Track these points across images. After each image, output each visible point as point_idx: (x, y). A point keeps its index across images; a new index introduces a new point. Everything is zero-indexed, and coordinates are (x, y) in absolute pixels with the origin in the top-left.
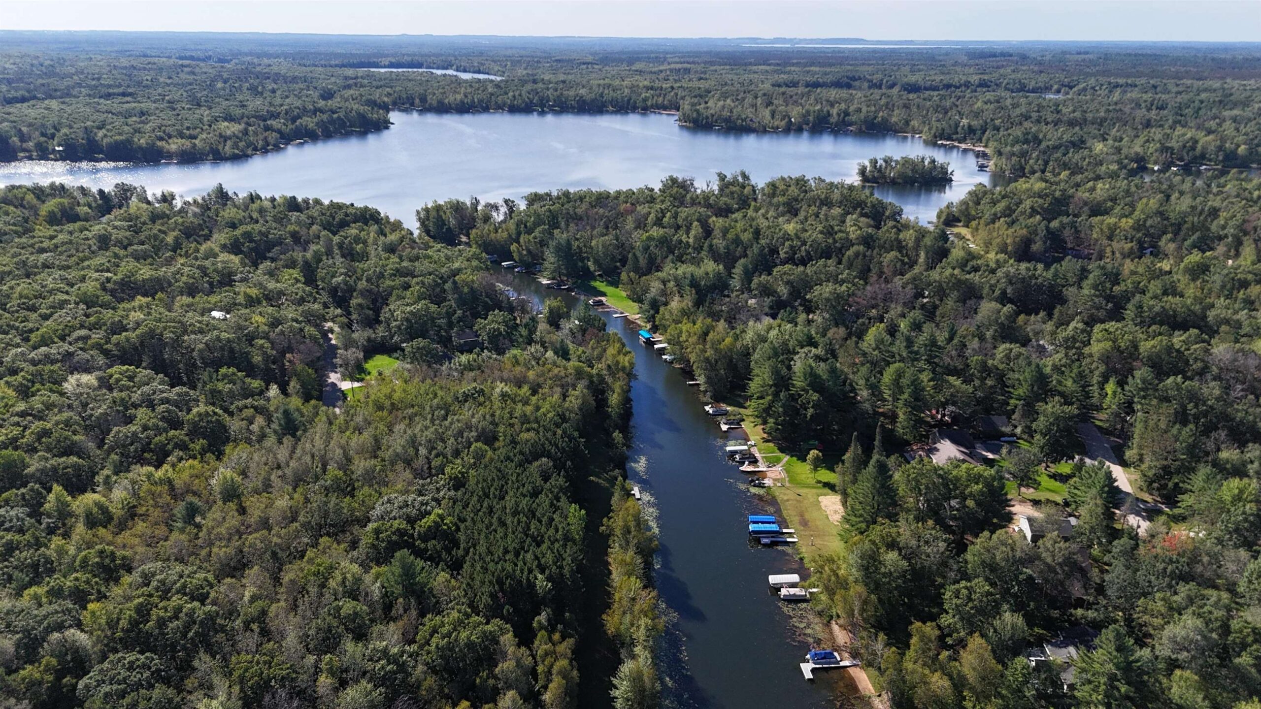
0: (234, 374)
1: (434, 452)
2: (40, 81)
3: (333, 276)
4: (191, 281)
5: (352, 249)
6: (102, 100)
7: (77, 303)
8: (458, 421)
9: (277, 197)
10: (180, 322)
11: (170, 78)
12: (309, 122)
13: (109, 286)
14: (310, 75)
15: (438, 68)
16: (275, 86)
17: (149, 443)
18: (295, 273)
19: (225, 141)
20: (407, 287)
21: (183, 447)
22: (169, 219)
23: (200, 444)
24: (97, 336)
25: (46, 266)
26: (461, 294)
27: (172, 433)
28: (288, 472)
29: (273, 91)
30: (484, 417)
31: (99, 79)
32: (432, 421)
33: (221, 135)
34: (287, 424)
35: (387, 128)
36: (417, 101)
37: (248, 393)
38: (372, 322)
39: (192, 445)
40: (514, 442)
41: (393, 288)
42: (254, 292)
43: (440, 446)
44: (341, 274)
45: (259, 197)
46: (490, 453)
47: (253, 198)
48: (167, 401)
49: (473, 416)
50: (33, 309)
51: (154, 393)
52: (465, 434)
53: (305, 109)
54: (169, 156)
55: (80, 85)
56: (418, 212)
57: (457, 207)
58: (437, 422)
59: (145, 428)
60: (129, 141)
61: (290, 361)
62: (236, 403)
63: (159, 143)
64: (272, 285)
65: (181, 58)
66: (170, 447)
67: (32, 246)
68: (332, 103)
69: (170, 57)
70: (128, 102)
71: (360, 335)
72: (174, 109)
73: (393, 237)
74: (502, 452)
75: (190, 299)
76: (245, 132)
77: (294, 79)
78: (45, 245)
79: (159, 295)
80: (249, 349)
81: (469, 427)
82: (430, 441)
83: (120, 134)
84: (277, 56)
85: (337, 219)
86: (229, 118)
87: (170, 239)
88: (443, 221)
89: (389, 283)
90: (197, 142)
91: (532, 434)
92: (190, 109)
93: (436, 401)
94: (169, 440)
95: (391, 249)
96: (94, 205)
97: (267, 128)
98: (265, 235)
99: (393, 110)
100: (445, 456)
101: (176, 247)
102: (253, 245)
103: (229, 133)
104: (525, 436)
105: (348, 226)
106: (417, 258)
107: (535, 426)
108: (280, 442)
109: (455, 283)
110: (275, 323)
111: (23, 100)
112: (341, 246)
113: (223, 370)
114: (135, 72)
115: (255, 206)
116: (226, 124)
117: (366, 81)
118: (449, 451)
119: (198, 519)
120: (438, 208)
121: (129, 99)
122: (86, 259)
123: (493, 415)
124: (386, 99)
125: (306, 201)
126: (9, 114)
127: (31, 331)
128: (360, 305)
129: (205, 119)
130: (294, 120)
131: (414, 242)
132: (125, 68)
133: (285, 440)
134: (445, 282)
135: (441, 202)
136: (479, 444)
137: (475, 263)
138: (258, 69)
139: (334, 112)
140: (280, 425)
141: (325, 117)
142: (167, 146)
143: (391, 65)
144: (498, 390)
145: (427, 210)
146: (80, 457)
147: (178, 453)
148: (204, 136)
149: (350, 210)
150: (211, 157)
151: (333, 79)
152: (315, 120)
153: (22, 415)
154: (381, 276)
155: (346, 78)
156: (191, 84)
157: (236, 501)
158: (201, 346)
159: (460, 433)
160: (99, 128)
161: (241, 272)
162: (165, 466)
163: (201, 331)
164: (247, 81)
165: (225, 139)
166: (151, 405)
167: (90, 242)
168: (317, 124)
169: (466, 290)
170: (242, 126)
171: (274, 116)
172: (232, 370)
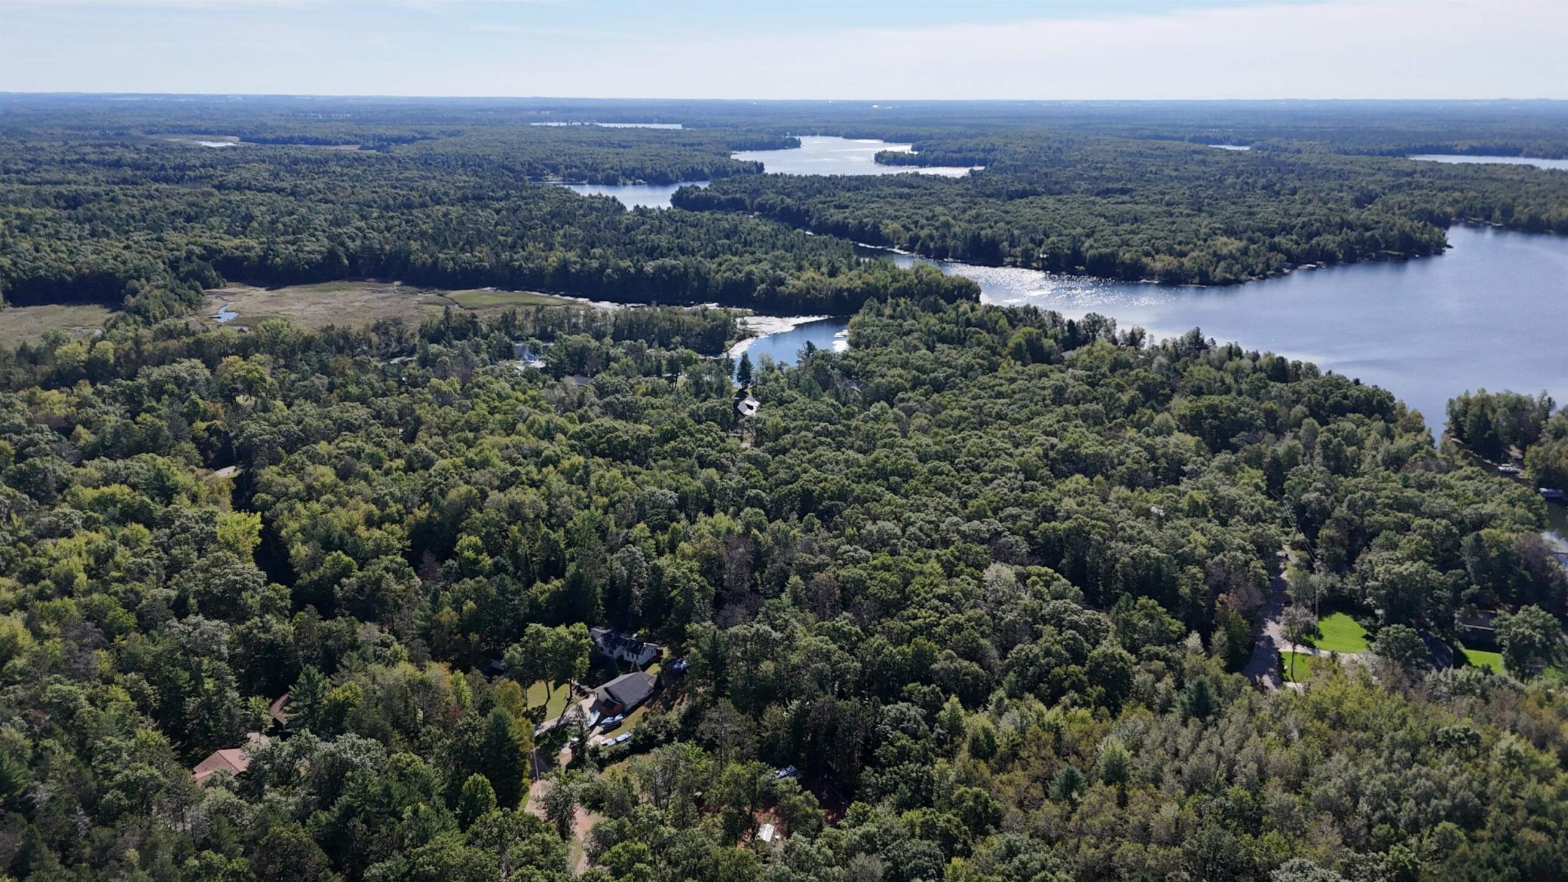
0: (1153, 608)
1: (1378, 814)
2: (1045, 170)
3: (1305, 490)
4: (1136, 467)
5: (1341, 451)
6: (1098, 199)
7: (1017, 472)
8: (1428, 777)
9: (1261, 353)
10: (1111, 522)
11: (1176, 170)
12: (1329, 241)
13: (1052, 454)
14: (1348, 167)
15: (1545, 157)
16: (1298, 184)
17: (1048, 672)
18: (1257, 476)
19: (1218, 262)
20: (1404, 527)
21: (1078, 687)
22: (1132, 369)
23: (1096, 691)
24: (1027, 517)
25: (1000, 416)
26: (1484, 559)
27: (1073, 668)
28: (1186, 769)
29: (1294, 192)
30: (1470, 782)
31: (1101, 169)
32: (1389, 762)
33: (1215, 254)
34: (1198, 699)
35: (1440, 253)
36: (1497, 214)
37: (1164, 638)
38: (1341, 565)
39: (1089, 690)
40: (1509, 841)
41: (1383, 526)
42: (1201, 497)
43: (1391, 807)
44: (1316, 490)
45: (1239, 353)
46: (1464, 847)
47: (1233, 353)
48: (1074, 626)
49: (1454, 774)
50: (977, 469)
51: (1066, 611)
52: (1434, 802)
53: (1328, 223)
54: (1151, 275)
55: (1081, 177)
56: (1451, 402)
57: (1517, 407)
58: (1396, 766)
59: (1048, 653)
60: (1114, 255)
61: (1222, 603)
62: (1148, 647)
63: (1145, 260)
64: (1226, 490)
65: (1194, 140)
66: (1067, 684)
67: (992, 387)
68: (1367, 215)
69: (1182, 139)
70: (1124, 203)
71: (1321, 579)
72: (1171, 215)
73: (1403, 442)
74: (1484, 850)
75: (1128, 493)
76: (1245, 252)
77: (1326, 174)
78: (1003, 389)
79: (1099, 477)
80: (1179, 574)
81: (1443, 790)
82: (1377, 795)
83: (1106, 246)
84: (1311, 136)
85: (1331, 401)
86: (1230, 232)
87: (1125, 398)
88: (1488, 422)
89: (1379, 517)
90: (1185, 260)
91: (1541, 837)
92: (1188, 215)
93: (1401, 733)
94: (1068, 676)
95: (1395, 462)
96: (1060, 337)
97: (1274, 248)
98: (1234, 412)
99: (1456, 224)
100: (1394, 824)
101: (1130, 410)
102: (1216, 422)
103: (1225, 251)
104: (1529, 835)
105: (1344, 415)
106: (1431, 485)
107: (1552, 824)
108: (1185, 724)
109: (1478, 539)
110: (1217, 547)
111: (1023, 195)
112: (1325, 445)
113: (1143, 600)
114: (1141, 161)
115: (1230, 365)
116: (1224, 239)
117: (1426, 180)
118: (1403, 818)
119: (1075, 795)
120: (1485, 402)
121: (1126, 198)
122: (1039, 414)
123: (1485, 783)
124: (1449, 209)
125: (1297, 366)
126: (1007, 212)
127: (971, 497)
128: (1331, 538)
129: (1203, 230)
130: (1310, 237)
131: (1434, 456)
132: (1131, 154)
133: (1190, 721)
134: (1464, 532)
135: (1491, 392)
136: (1451, 826)
137: (1520, 511)
138: (1284, 157)
139: (1367, 229)
140: (1190, 698)
141: (1353, 235)
142: (1152, 264)
143: (1473, 152)
144: (1503, 744)
145: (1467, 403)
146: (982, 667)
147: (1073, 694)
148: (1194, 254)
149: (1354, 392)
150: (1197, 280)
151: (1378, 177)
152: (1339, 239)
153: (943, 598)
154: (1371, 503)
155: (1398, 173)
156: (1198, 178)
157: (1119, 784)
158: (1127, 560)
159: (1427, 797)
160: (1088, 236)
161: (1194, 462)
162: (1058, 709)
163: (1130, 540)
164: (1265, 176)
165: (1218, 258)
166: (1060, 627)
167: (1046, 392)
168: (1340, 245)
169: (1494, 553)
170: (1242, 244)
171: (1286, 230)
172: (1152, 602)
